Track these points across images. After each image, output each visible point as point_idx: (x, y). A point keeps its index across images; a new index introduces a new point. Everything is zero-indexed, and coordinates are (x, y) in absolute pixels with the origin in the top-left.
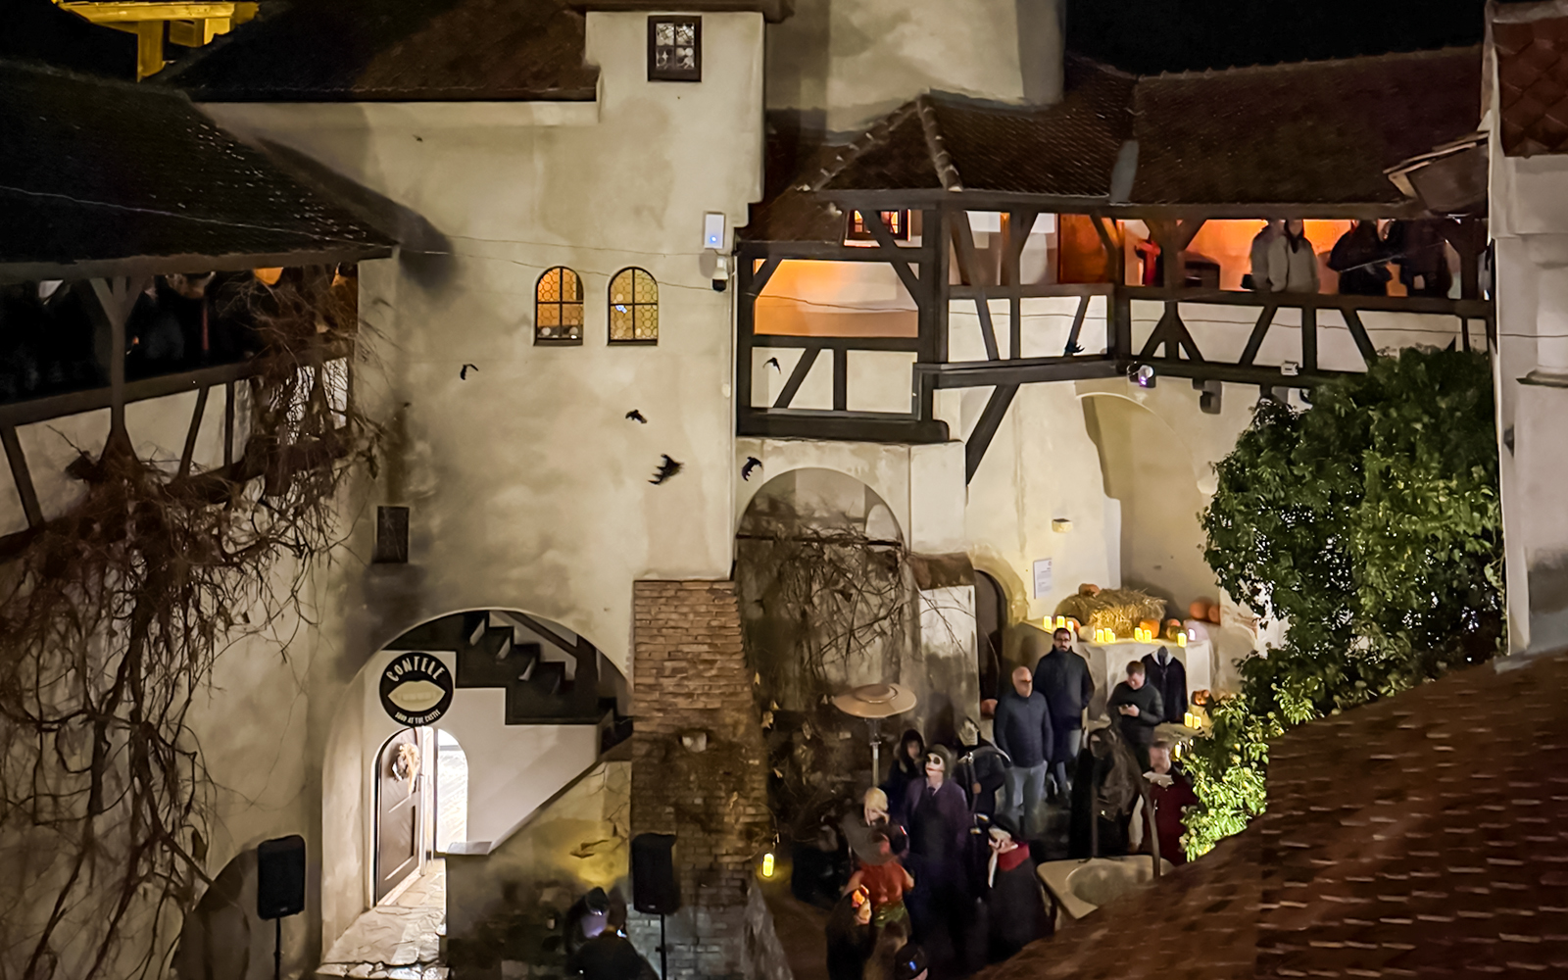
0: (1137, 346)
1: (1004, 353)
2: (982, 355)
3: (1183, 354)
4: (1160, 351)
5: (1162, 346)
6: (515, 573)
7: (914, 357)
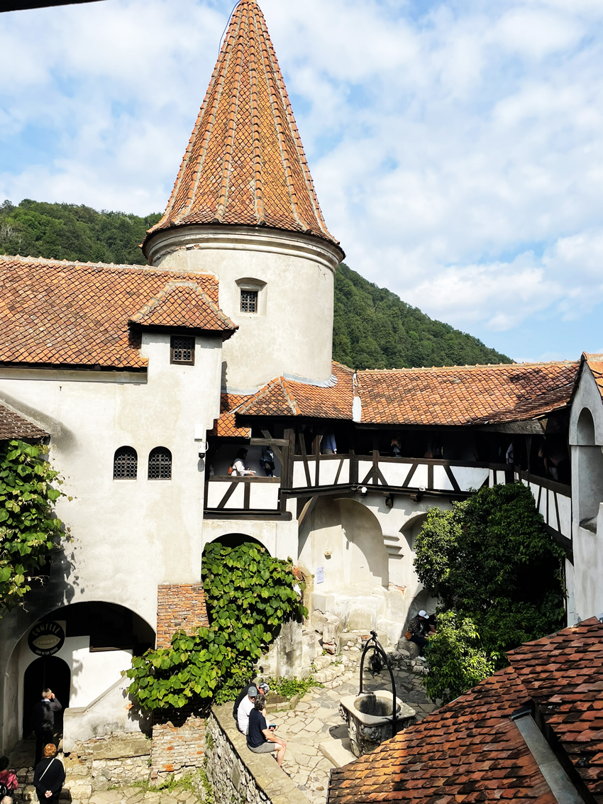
0: (361, 480)
1: (313, 484)
2: (305, 485)
3: (380, 483)
4: (371, 482)
5: (371, 479)
6: (102, 584)
7: (278, 485)
